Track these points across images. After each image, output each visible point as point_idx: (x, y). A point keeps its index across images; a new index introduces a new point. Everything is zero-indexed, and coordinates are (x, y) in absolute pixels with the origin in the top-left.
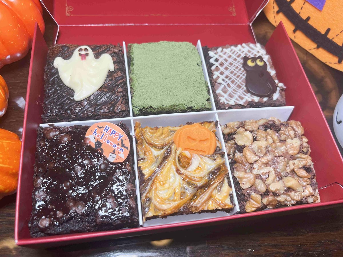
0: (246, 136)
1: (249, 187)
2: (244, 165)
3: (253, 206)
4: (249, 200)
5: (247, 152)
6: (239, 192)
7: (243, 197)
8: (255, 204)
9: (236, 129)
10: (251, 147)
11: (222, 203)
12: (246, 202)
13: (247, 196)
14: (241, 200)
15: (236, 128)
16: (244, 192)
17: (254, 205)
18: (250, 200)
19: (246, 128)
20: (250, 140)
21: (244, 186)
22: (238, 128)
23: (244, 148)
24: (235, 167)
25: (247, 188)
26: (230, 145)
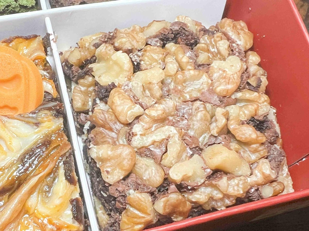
0: (116, 63)
1: (122, 178)
2: (111, 130)
3: (136, 220)
4: (125, 209)
5: (115, 98)
6: (104, 192)
7: (113, 202)
8: (139, 216)
9: (93, 48)
10: (127, 85)
11: (50, 222)
12: (120, 213)
13: (120, 199)
14: (111, 210)
15: (94, 45)
16: (112, 190)
17: (136, 218)
18: (128, 206)
19: (116, 45)
20: (126, 71)
21: (109, 176)
22: (97, 46)
23: (112, 89)
24: (93, 136)
25: (118, 182)
26: (83, 89)
